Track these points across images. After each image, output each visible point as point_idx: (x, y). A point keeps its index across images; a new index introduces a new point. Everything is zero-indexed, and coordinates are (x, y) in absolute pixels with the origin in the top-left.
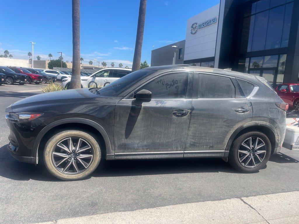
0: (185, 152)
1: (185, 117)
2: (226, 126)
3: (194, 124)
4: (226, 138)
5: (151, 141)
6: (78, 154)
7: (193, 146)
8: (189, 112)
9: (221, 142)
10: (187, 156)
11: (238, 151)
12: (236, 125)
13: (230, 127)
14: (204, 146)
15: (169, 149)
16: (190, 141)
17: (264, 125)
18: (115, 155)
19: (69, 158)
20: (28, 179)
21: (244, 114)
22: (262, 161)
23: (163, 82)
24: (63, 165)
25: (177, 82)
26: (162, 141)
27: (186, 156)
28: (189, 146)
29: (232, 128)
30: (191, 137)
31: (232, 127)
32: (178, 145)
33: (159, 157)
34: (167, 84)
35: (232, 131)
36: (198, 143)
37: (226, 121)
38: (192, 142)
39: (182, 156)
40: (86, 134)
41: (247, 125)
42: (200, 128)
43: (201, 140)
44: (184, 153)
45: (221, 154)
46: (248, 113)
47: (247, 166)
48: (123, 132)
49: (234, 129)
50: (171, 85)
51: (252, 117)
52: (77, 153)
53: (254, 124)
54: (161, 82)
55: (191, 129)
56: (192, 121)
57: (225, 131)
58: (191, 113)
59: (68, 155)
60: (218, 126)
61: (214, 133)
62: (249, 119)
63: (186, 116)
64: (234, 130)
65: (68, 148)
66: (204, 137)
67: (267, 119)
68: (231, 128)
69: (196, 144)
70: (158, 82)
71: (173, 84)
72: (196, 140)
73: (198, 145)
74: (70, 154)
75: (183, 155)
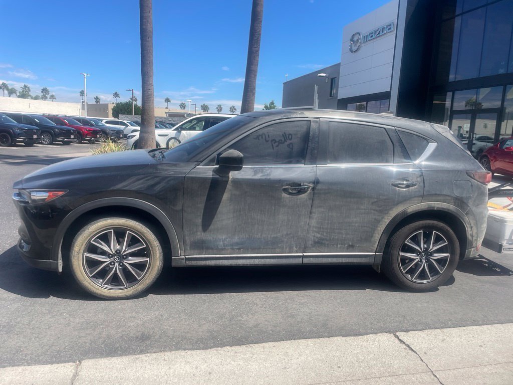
0: (304, 254)
1: (303, 196)
2: (377, 211)
3: (320, 207)
4: (376, 232)
5: (247, 236)
6: (125, 257)
7: (319, 244)
8: (310, 188)
9: (368, 238)
10: (309, 262)
11: (398, 255)
12: (394, 209)
13: (384, 211)
14: (337, 245)
15: (277, 250)
16: (312, 236)
17: (445, 209)
18: (186, 259)
19: (110, 263)
20: (47, 297)
21: (408, 191)
22: (444, 271)
23: (267, 137)
24: (102, 275)
25: (290, 137)
26: (264, 236)
27: (306, 261)
28: (311, 245)
29: (387, 213)
30: (315, 229)
31: (386, 212)
32: (293, 243)
33: (260, 263)
34: (274, 140)
35: (387, 220)
36: (327, 240)
37: (375, 202)
38: (317, 237)
39: (299, 261)
40: (137, 223)
41: (414, 210)
42: (330, 214)
43: (333, 234)
44: (303, 257)
45: (368, 258)
46: (415, 189)
47: (416, 281)
48: (199, 221)
49: (391, 217)
50: (280, 142)
51: (423, 196)
52: (125, 255)
53: (427, 207)
54: (264, 137)
55: (315, 216)
56: (316, 202)
57: (375, 219)
58: (313, 189)
59: (110, 258)
60: (361, 211)
61: (356, 223)
62: (416, 199)
63: (306, 194)
64: (391, 218)
65: (109, 247)
66: (338, 229)
67: (449, 198)
68: (386, 214)
69: (324, 242)
70: (258, 137)
71: (283, 140)
72: (323, 235)
73: (327, 243)
74: (113, 256)
75: (301, 259)
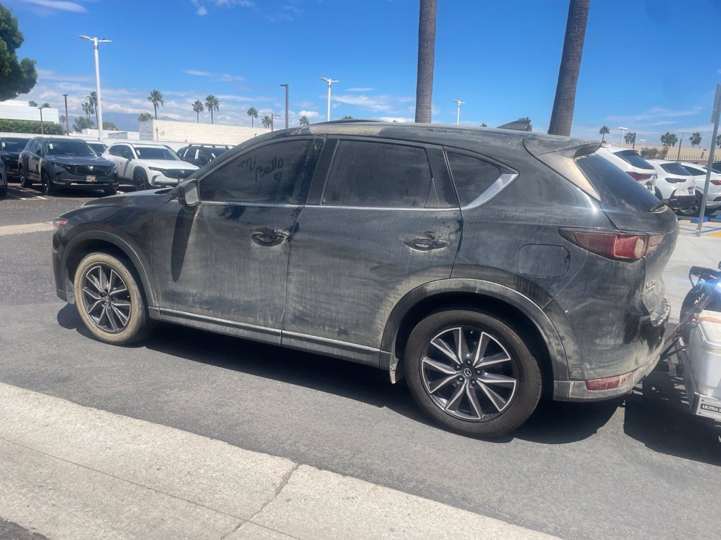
0: (284, 332)
1: (277, 248)
2: (378, 282)
3: (299, 266)
4: (377, 316)
5: (218, 294)
6: (114, 298)
7: (300, 319)
8: (286, 237)
9: (368, 325)
10: (290, 344)
11: (420, 362)
12: (403, 283)
13: (388, 286)
14: (324, 326)
15: (250, 319)
16: (293, 306)
17: (496, 294)
18: (162, 312)
19: (101, 302)
21: (429, 255)
23: (253, 163)
24: (96, 312)
25: (280, 164)
26: (236, 297)
27: (286, 342)
28: (291, 320)
29: (393, 288)
30: (295, 298)
31: (391, 286)
32: (268, 313)
33: (232, 333)
34: (260, 167)
35: (394, 300)
36: (311, 317)
37: (377, 267)
38: (298, 310)
39: (277, 340)
41: (438, 288)
42: (313, 279)
43: (319, 310)
44: (283, 335)
45: (371, 356)
46: (440, 252)
48: (169, 267)
49: (400, 295)
50: (267, 171)
51: (453, 266)
53: (461, 286)
54: (249, 164)
55: (293, 278)
56: (294, 259)
57: (375, 295)
58: (289, 239)
60: (356, 279)
61: (348, 297)
62: (441, 270)
63: (280, 245)
64: (400, 298)
66: (326, 303)
67: (505, 275)
68: (391, 289)
69: (306, 318)
70: (241, 165)
71: (271, 167)
72: (306, 308)
73: (310, 320)
74: (105, 295)
75: (280, 338)
